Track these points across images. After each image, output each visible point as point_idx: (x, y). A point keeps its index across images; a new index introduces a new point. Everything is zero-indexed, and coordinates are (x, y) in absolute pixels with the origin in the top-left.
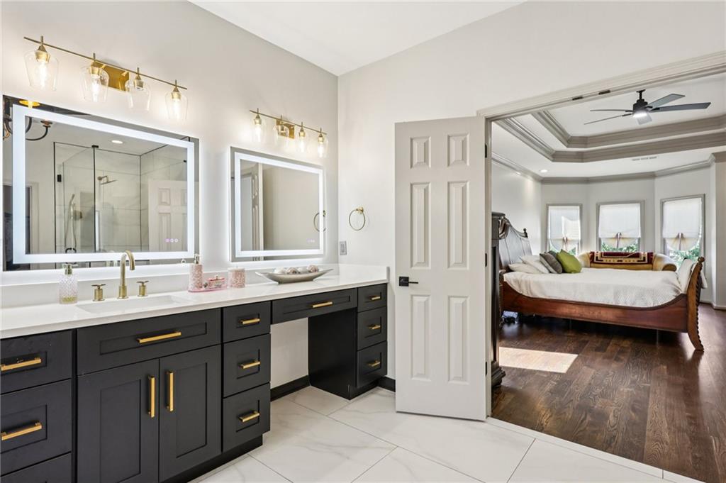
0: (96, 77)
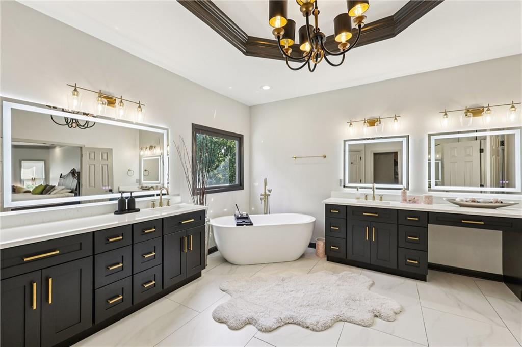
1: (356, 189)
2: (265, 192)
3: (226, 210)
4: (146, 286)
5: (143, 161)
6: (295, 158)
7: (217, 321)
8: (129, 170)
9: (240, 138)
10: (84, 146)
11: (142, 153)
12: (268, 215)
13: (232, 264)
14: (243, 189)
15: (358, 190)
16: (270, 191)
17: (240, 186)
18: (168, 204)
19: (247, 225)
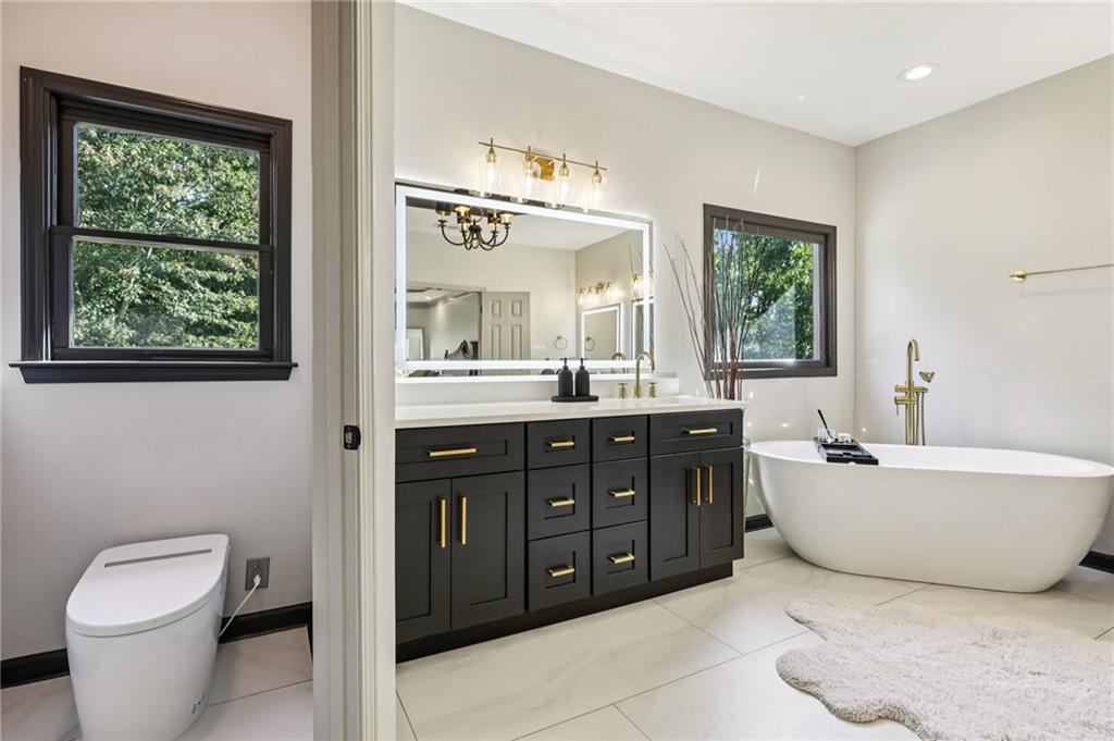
2: (910, 381)
3: (785, 425)
4: (616, 562)
5: (583, 318)
6: (1023, 277)
7: (791, 685)
8: (559, 338)
9: (826, 237)
10: (486, 289)
11: (581, 301)
12: (920, 447)
13: (813, 565)
14: (835, 375)
16: (927, 377)
17: (828, 366)
18: (652, 394)
19: (858, 462)
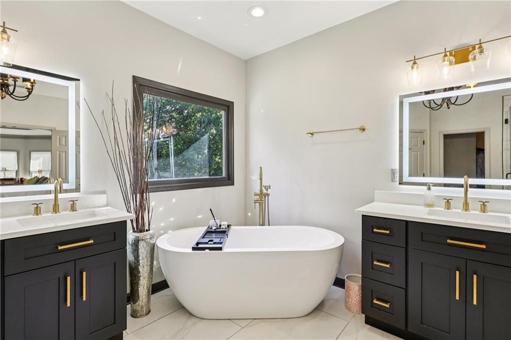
0: (447, 63)
1: (425, 188)
2: (261, 190)
6: (312, 134)
9: (228, 106)
10: (55, 128)
14: (233, 185)
15: (429, 189)
16: (266, 189)
17: (229, 180)
18: (73, 209)
19: (211, 249)
